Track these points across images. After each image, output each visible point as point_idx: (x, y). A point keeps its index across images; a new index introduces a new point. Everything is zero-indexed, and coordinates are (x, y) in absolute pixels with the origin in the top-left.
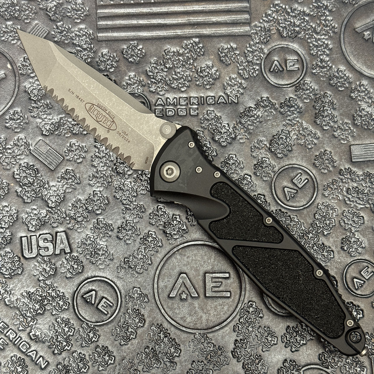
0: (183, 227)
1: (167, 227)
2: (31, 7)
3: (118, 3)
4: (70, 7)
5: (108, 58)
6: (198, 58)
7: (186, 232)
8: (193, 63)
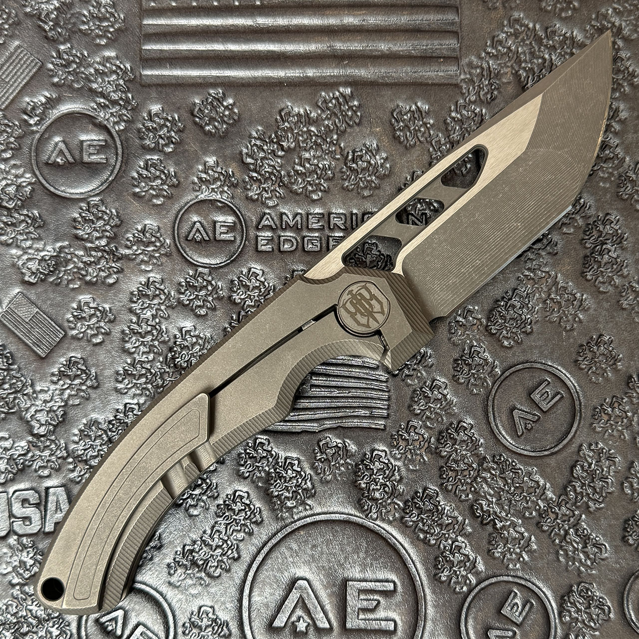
0: (305, 484)
1: (272, 482)
2: (7, 11)
3: (185, 5)
4: (86, 13)
5: (162, 122)
6: (348, 130)
7: (311, 494)
8: (337, 140)
